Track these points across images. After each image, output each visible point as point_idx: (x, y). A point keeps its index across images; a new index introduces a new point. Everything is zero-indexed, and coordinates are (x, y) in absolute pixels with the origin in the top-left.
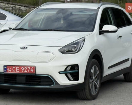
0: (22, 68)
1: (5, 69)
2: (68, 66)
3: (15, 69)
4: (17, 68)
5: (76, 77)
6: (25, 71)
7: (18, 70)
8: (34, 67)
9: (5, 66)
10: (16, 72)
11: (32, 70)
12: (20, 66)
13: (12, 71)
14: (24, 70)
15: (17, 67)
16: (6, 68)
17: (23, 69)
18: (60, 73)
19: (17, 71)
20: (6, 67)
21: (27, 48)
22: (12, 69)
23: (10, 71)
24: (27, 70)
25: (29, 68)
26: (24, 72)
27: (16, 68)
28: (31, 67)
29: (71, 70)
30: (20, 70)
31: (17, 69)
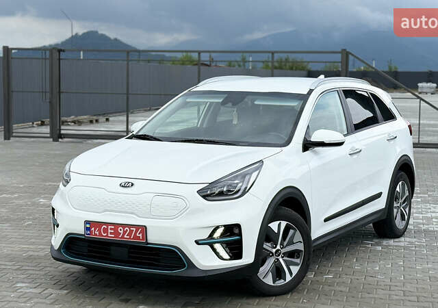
0: (121, 230)
1: (87, 229)
2: (217, 228)
3: (106, 231)
4: (111, 229)
5: (235, 250)
6: (125, 236)
7: (111, 233)
8: (144, 229)
9: (87, 222)
10: (107, 236)
11: (139, 234)
12: (116, 225)
13: (100, 234)
14: (125, 232)
15: (109, 227)
16: (88, 226)
17: (122, 232)
18: (197, 242)
19: (111, 236)
20: (90, 224)
21: (132, 185)
22: (99, 231)
23: (96, 234)
24: (130, 234)
25: (135, 229)
26: (123, 237)
27: (107, 228)
28: (137, 227)
29: (222, 235)
30: (116, 233)
31: (109, 231)
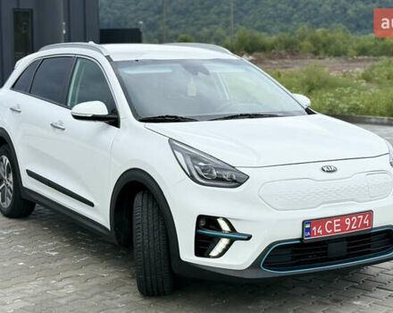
1: (307, 230)
3: (331, 226)
4: (337, 223)
6: (353, 227)
7: (337, 228)
9: (304, 223)
10: (333, 232)
11: (366, 220)
12: (343, 217)
13: (324, 232)
14: (352, 223)
16: (308, 226)
17: (349, 223)
22: (323, 229)
23: (318, 233)
24: (356, 225)
25: (362, 217)
26: (350, 229)
27: (333, 223)
28: (364, 213)
30: (343, 226)
31: (335, 226)
